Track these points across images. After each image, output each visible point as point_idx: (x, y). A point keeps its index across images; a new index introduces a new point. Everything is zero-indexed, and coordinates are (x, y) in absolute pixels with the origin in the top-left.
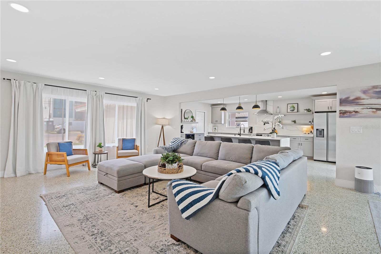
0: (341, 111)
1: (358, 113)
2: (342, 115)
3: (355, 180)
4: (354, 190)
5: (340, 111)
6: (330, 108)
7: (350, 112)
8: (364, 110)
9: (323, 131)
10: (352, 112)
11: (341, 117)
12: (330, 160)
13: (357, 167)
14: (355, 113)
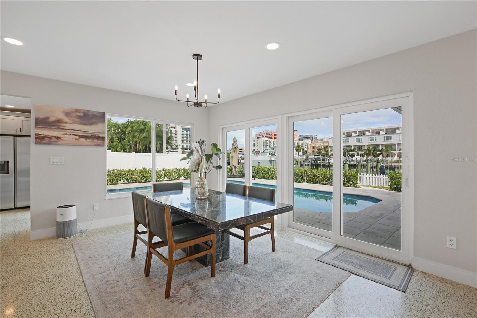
0: (38, 135)
1: (60, 139)
2: (39, 141)
3: (57, 224)
4: (56, 238)
5: (36, 134)
6: (18, 130)
7: (50, 138)
8: (67, 136)
9: (6, 165)
10: (53, 138)
11: (39, 144)
12: (19, 205)
13: (59, 207)
14: (57, 139)
